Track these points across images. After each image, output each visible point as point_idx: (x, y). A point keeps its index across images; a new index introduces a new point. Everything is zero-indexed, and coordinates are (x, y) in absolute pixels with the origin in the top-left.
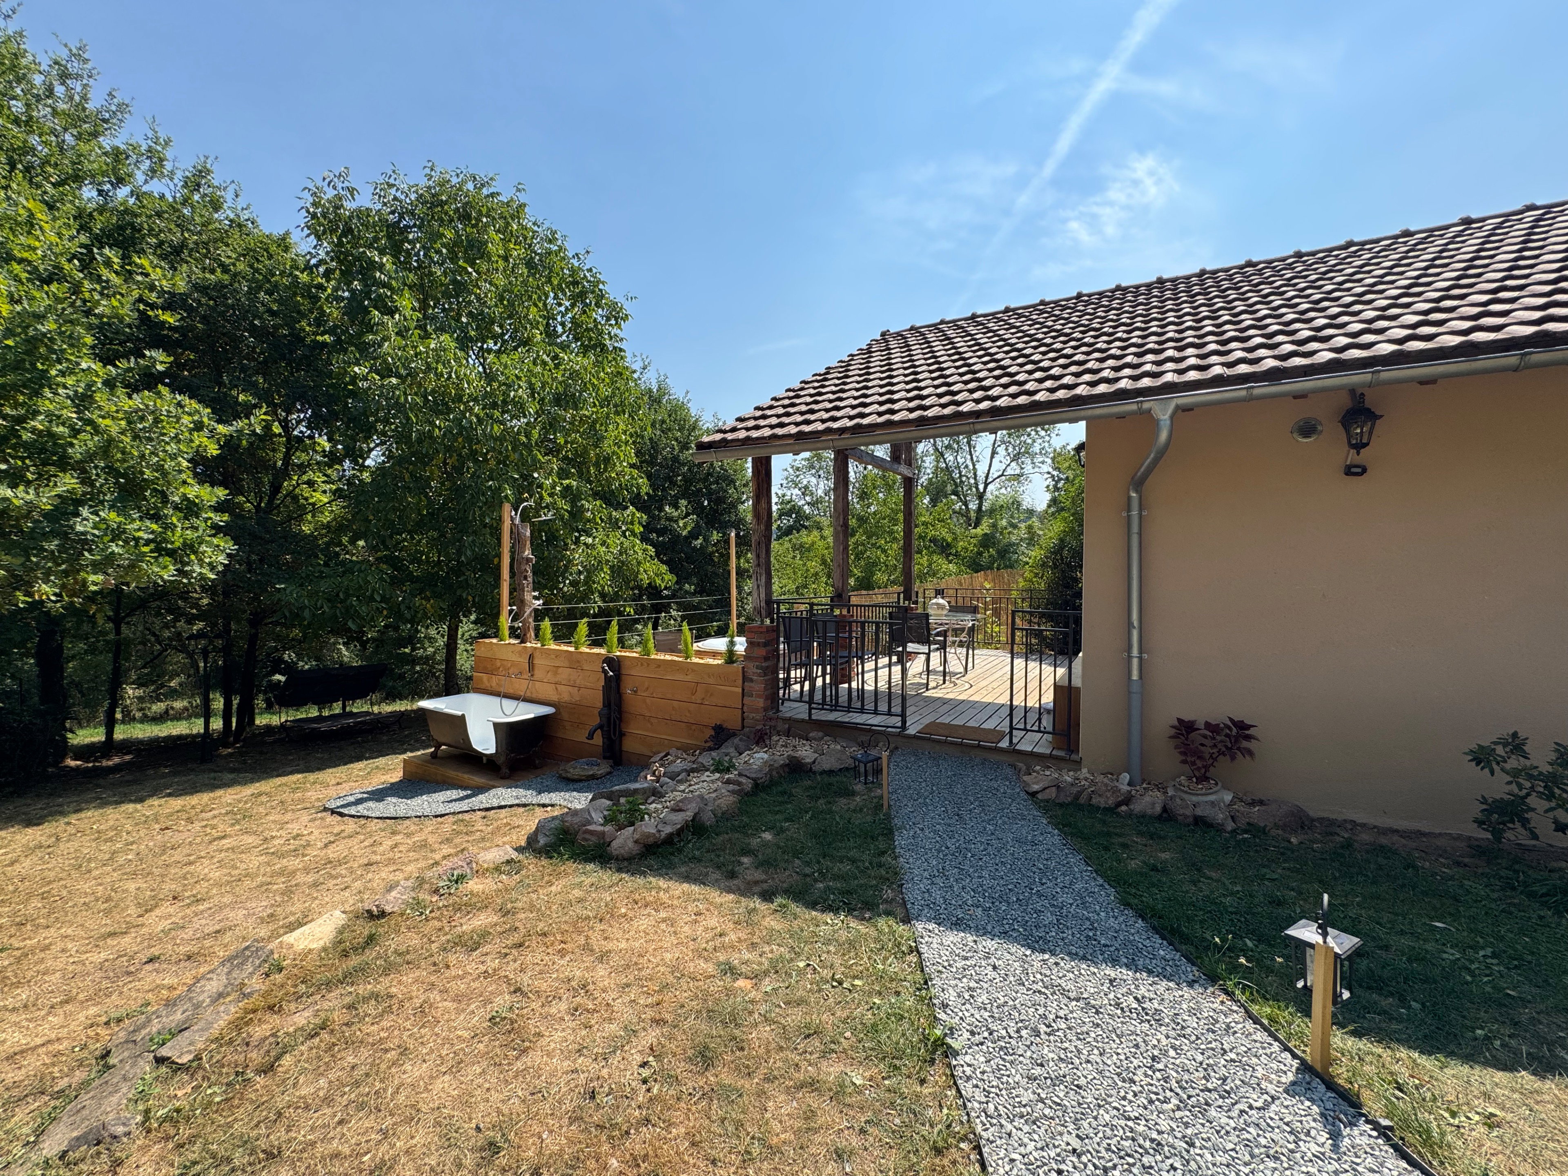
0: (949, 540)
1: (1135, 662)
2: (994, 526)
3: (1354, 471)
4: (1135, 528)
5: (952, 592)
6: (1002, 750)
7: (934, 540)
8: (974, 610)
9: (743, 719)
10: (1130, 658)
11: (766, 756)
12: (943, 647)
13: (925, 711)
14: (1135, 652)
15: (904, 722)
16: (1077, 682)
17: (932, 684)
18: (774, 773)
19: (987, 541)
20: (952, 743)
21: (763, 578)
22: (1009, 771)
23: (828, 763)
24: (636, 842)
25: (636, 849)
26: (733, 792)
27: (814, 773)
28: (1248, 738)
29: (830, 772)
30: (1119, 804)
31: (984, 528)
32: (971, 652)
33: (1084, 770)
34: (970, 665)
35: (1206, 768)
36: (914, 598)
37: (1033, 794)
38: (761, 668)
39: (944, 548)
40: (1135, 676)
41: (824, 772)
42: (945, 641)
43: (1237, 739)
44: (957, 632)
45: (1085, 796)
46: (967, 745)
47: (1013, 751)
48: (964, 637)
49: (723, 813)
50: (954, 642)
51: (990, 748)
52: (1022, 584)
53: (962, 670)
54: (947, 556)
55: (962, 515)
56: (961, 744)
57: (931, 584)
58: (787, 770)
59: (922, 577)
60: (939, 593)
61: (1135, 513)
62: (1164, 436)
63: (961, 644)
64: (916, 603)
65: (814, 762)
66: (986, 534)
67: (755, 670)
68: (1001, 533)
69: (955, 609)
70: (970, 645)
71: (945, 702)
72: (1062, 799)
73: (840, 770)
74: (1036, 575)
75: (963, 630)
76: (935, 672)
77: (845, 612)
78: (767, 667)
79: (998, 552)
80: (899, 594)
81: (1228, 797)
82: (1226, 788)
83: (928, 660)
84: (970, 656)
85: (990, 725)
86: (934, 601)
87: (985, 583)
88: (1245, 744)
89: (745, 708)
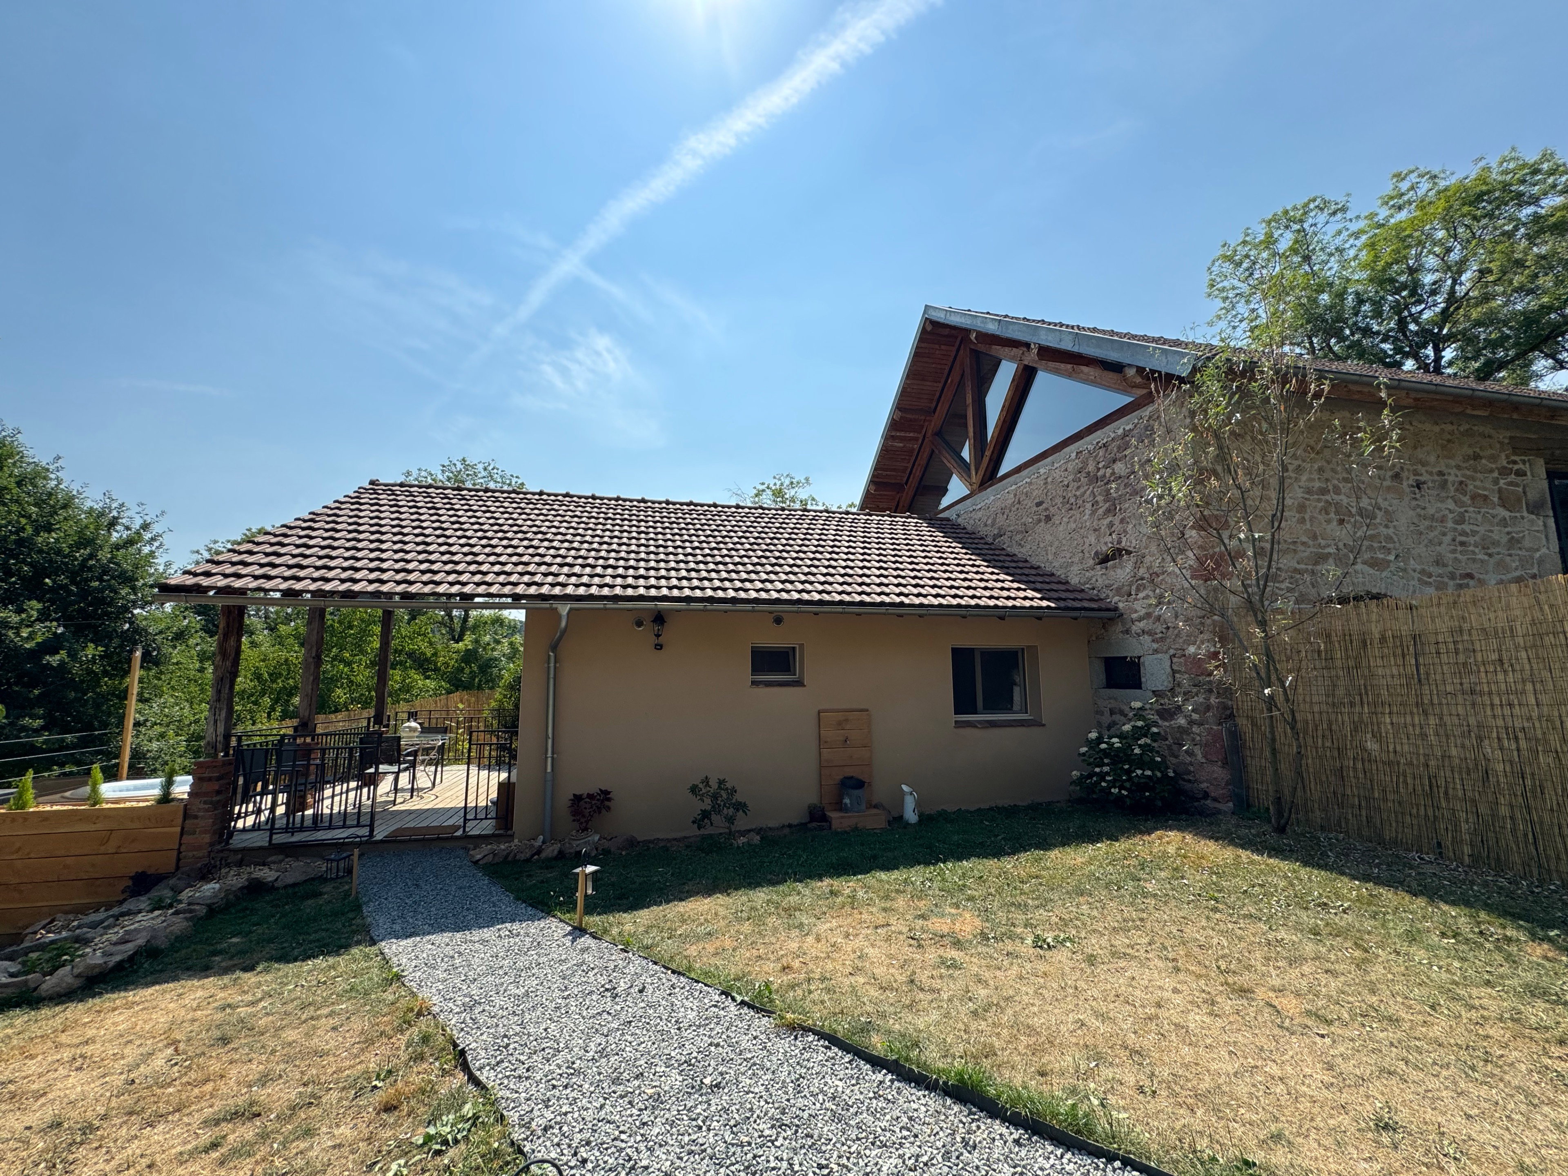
0: (429, 655)
1: (549, 760)
2: (477, 641)
3: (659, 647)
4: (552, 675)
5: (425, 715)
6: (457, 838)
7: (410, 655)
8: (445, 730)
9: (179, 860)
10: (546, 758)
11: (217, 886)
12: (413, 765)
13: (393, 821)
14: (549, 754)
15: (372, 831)
16: (513, 779)
17: (398, 801)
18: (231, 897)
19: (469, 656)
20: (415, 840)
21: (223, 714)
22: (461, 852)
23: (290, 878)
24: (78, 976)
25: (77, 983)
26: (186, 919)
27: (278, 889)
28: (609, 800)
29: (294, 885)
30: (533, 855)
31: (467, 642)
32: (439, 769)
33: (516, 841)
34: (438, 780)
35: (587, 822)
36: (385, 722)
37: (476, 863)
38: (211, 803)
39: (423, 664)
40: (549, 770)
41: (285, 887)
42: (415, 760)
43: (602, 801)
44: (427, 751)
45: (512, 855)
46: (428, 840)
47: (466, 837)
48: (433, 755)
49: (177, 937)
50: (423, 761)
51: (447, 838)
52: (493, 704)
53: (430, 785)
54: (426, 670)
55: (445, 626)
56: (423, 839)
57: (403, 707)
58: (245, 891)
59: (396, 696)
60: (412, 715)
61: (552, 665)
62: (563, 624)
63: (430, 763)
64: (387, 726)
65: (276, 880)
66: (467, 650)
67: (202, 806)
68: (484, 649)
69: (426, 730)
70: (438, 762)
71: (410, 812)
72: (497, 860)
73: (305, 881)
74: (505, 696)
75: (433, 748)
76: (403, 790)
77: (308, 740)
78: (219, 801)
79: (480, 667)
80: (369, 719)
81: (597, 838)
82: (596, 832)
83: (396, 780)
84: (439, 773)
85: (450, 822)
86: (407, 724)
87: (460, 703)
88: (607, 803)
89: (183, 848)
